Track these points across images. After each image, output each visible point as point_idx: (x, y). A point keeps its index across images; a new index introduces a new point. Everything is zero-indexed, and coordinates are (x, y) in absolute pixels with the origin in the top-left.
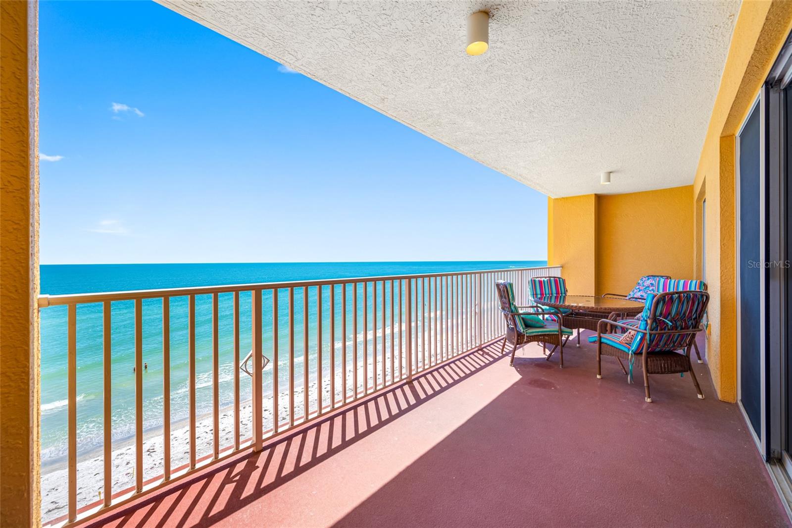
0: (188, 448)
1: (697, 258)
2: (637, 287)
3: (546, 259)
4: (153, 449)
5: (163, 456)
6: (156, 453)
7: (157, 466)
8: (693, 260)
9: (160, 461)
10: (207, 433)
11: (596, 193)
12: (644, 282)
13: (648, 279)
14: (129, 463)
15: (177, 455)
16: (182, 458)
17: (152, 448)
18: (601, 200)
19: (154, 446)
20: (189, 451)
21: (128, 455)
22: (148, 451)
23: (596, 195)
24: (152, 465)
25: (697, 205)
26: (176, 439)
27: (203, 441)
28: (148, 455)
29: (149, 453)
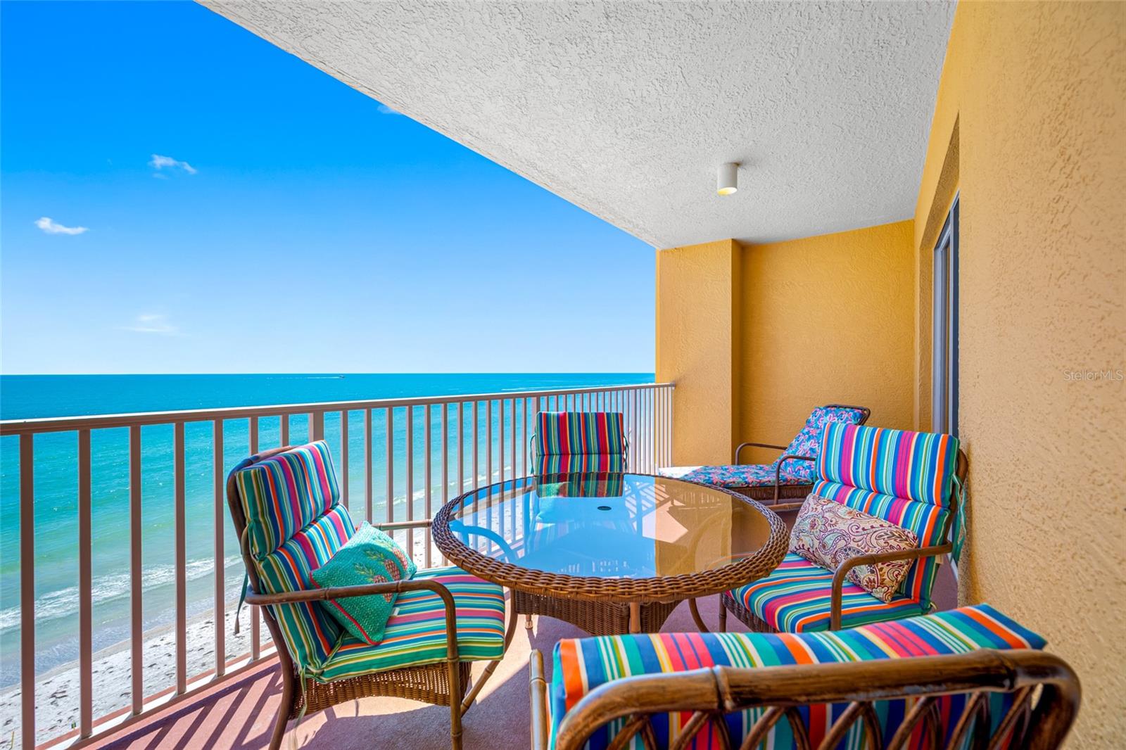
0: (128, 685)
1: (921, 369)
2: (806, 431)
3: (654, 372)
4: (64, 692)
5: (78, 704)
6: (68, 699)
7: (63, 723)
8: (912, 373)
9: (71, 714)
10: (170, 655)
11: (735, 237)
12: (818, 420)
13: (826, 414)
14: (10, 721)
15: (106, 699)
16: (114, 705)
17: (63, 690)
18: (744, 252)
19: (66, 686)
20: (130, 690)
21: (11, 707)
22: (53, 696)
23: (736, 242)
24: (54, 723)
25: (922, 255)
26: (111, 670)
27: (160, 671)
28: (52, 703)
29: (53, 699)
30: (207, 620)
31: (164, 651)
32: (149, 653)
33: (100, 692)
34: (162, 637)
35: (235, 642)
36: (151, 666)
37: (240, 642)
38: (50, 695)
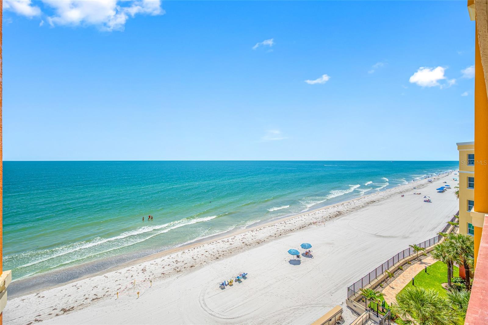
4: (145, 269)
7: (147, 280)
14: (132, 276)
26: (157, 264)
29: (143, 271)
30: (183, 251)
31: (172, 261)
32: (167, 260)
33: (155, 271)
34: (170, 255)
35: (193, 261)
36: (169, 265)
37: (195, 261)
38: (141, 269)
